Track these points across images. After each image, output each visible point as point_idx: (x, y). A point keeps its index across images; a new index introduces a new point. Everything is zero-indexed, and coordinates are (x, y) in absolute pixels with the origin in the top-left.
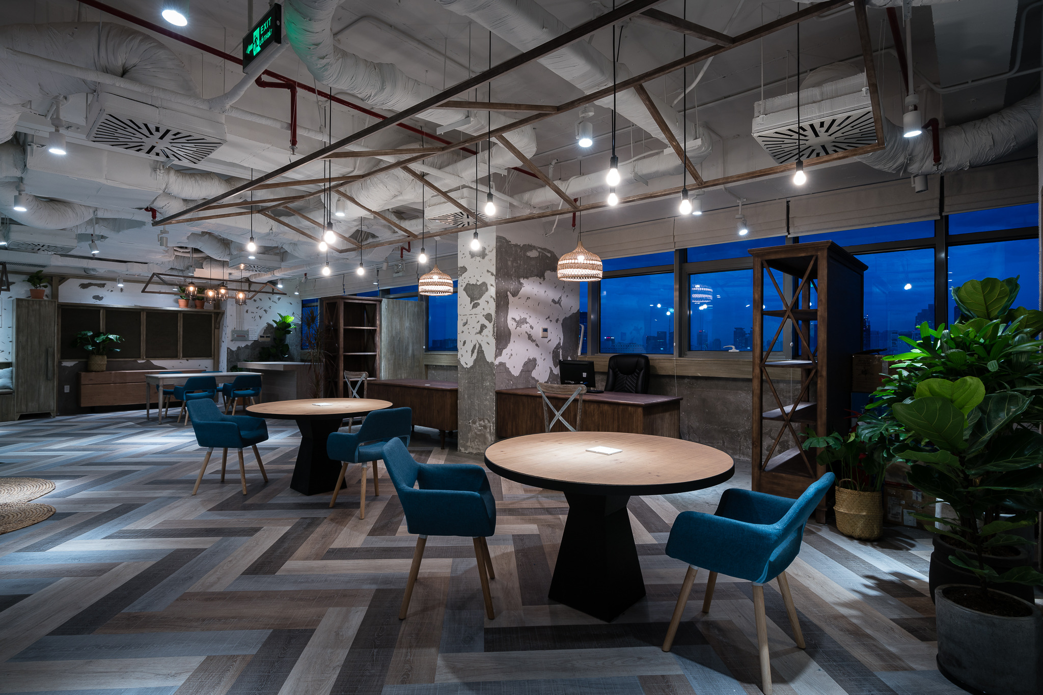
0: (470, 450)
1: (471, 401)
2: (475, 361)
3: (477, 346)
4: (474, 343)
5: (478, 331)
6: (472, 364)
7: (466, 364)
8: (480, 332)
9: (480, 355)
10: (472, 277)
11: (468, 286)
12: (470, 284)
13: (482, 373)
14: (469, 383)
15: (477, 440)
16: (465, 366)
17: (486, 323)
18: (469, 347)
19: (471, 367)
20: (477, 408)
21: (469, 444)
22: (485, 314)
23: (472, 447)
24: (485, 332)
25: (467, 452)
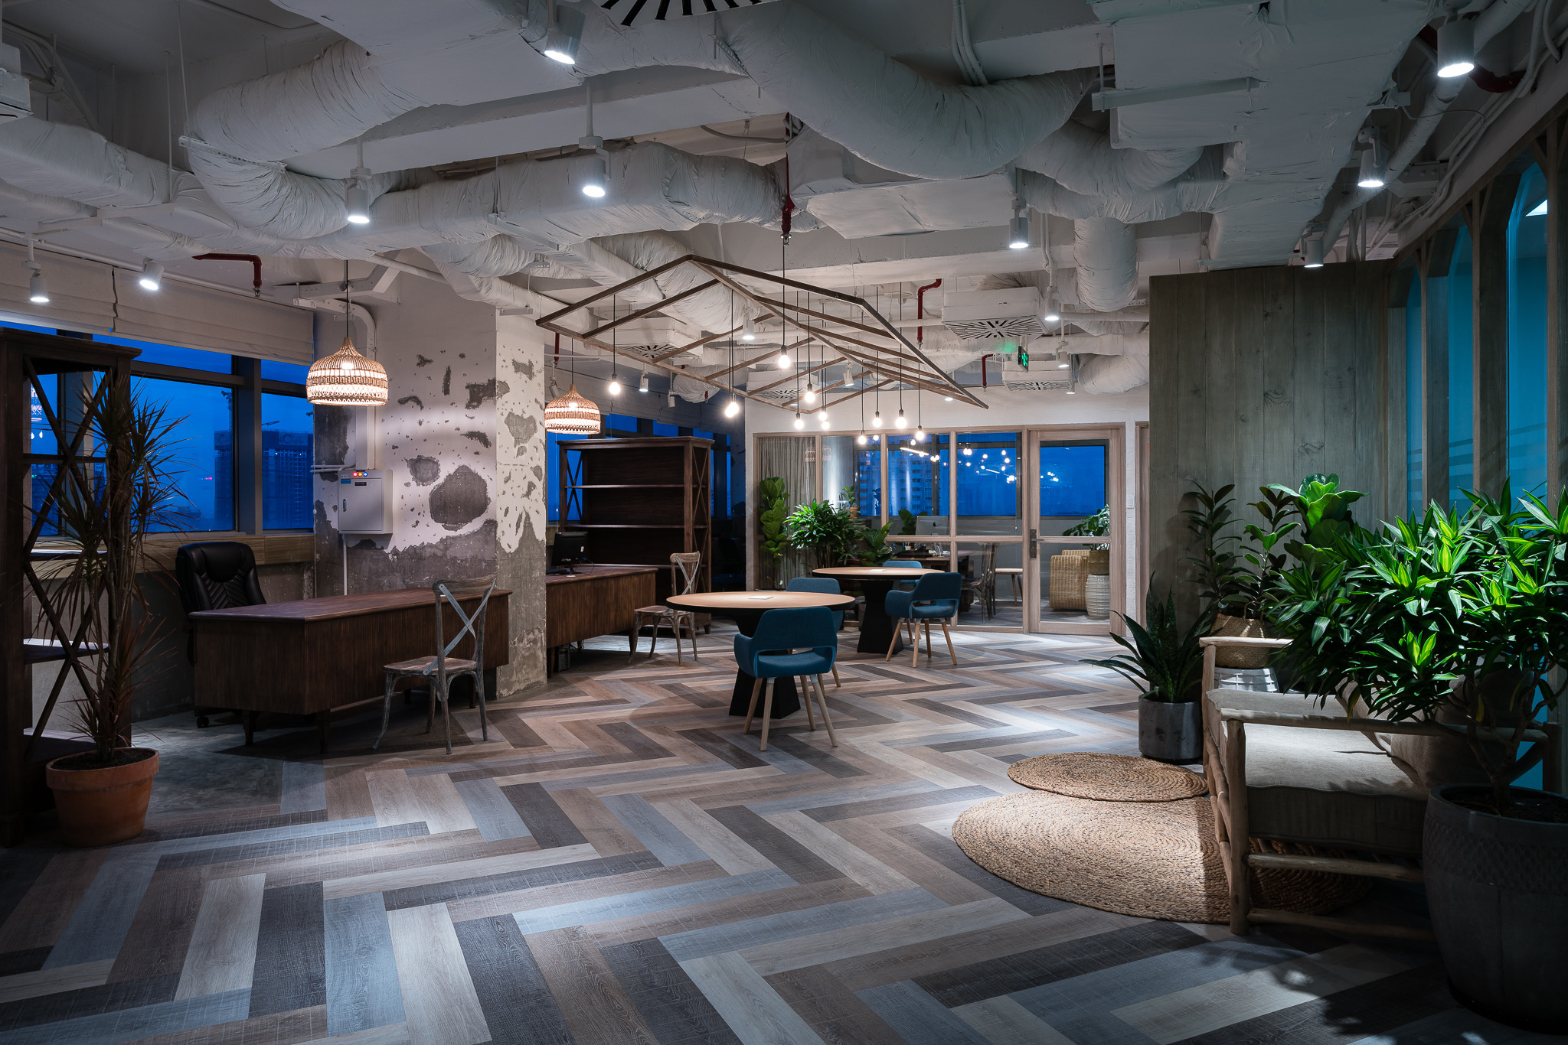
0: (517, 687)
1: (517, 607)
2: (522, 540)
3: (524, 516)
4: (519, 512)
5: (525, 493)
6: (517, 546)
7: (510, 547)
8: (528, 494)
9: (527, 530)
10: (517, 403)
11: (511, 418)
12: (513, 414)
13: (530, 559)
14: (513, 577)
15: (525, 667)
16: (508, 550)
17: (535, 480)
18: (513, 517)
19: (517, 551)
20: (524, 615)
21: (514, 678)
22: (533, 467)
23: (518, 681)
24: (534, 493)
25: (511, 693)
